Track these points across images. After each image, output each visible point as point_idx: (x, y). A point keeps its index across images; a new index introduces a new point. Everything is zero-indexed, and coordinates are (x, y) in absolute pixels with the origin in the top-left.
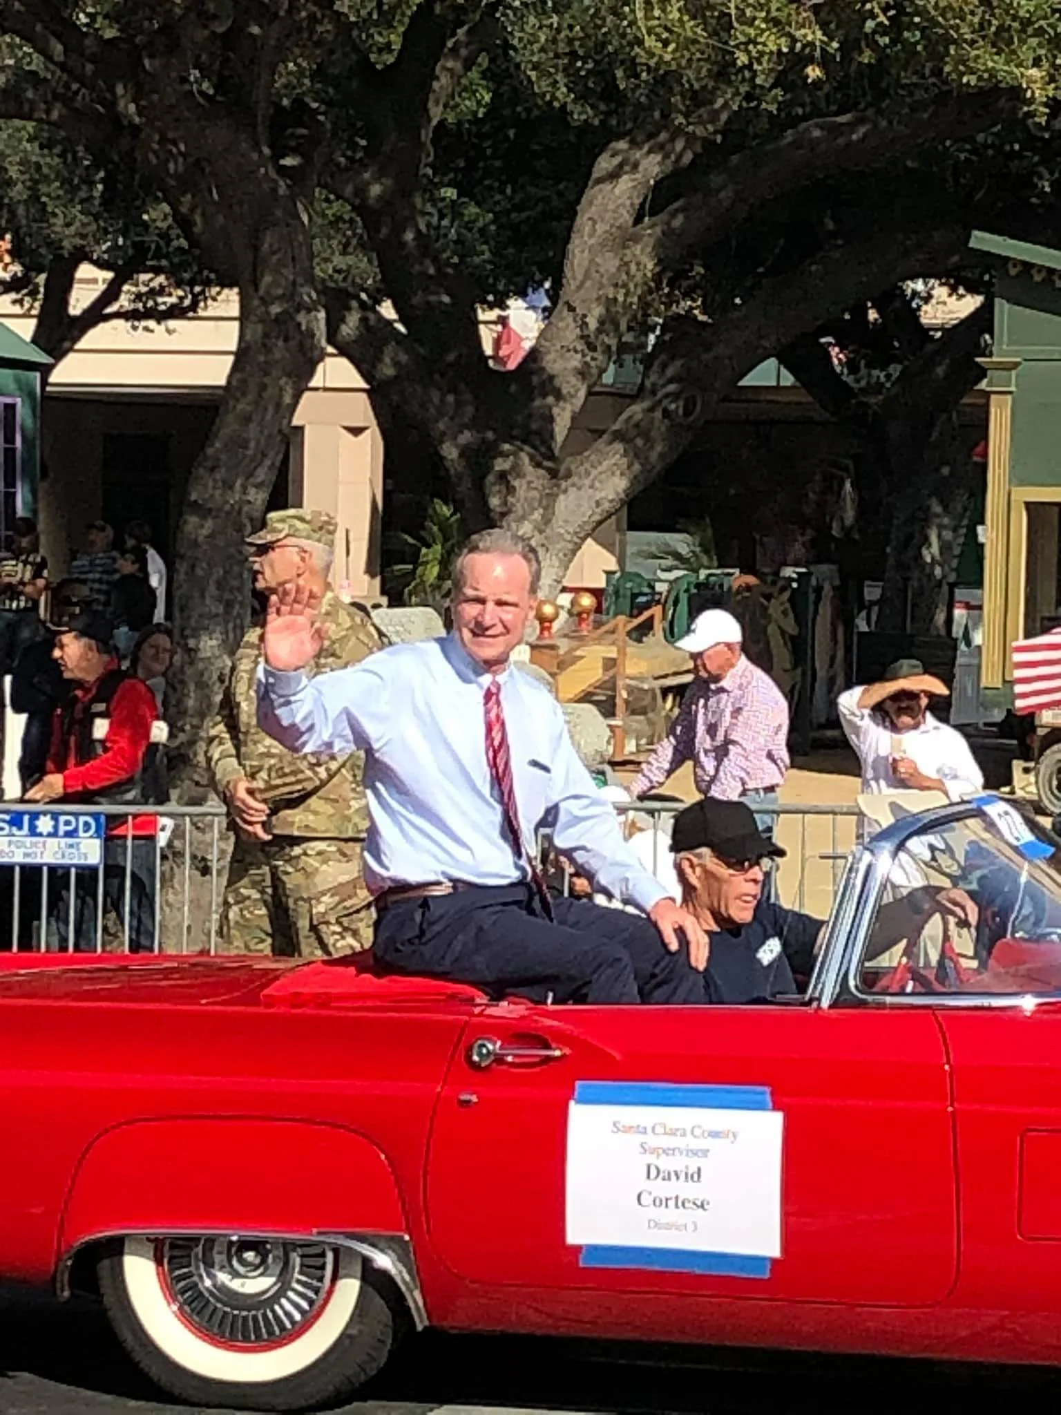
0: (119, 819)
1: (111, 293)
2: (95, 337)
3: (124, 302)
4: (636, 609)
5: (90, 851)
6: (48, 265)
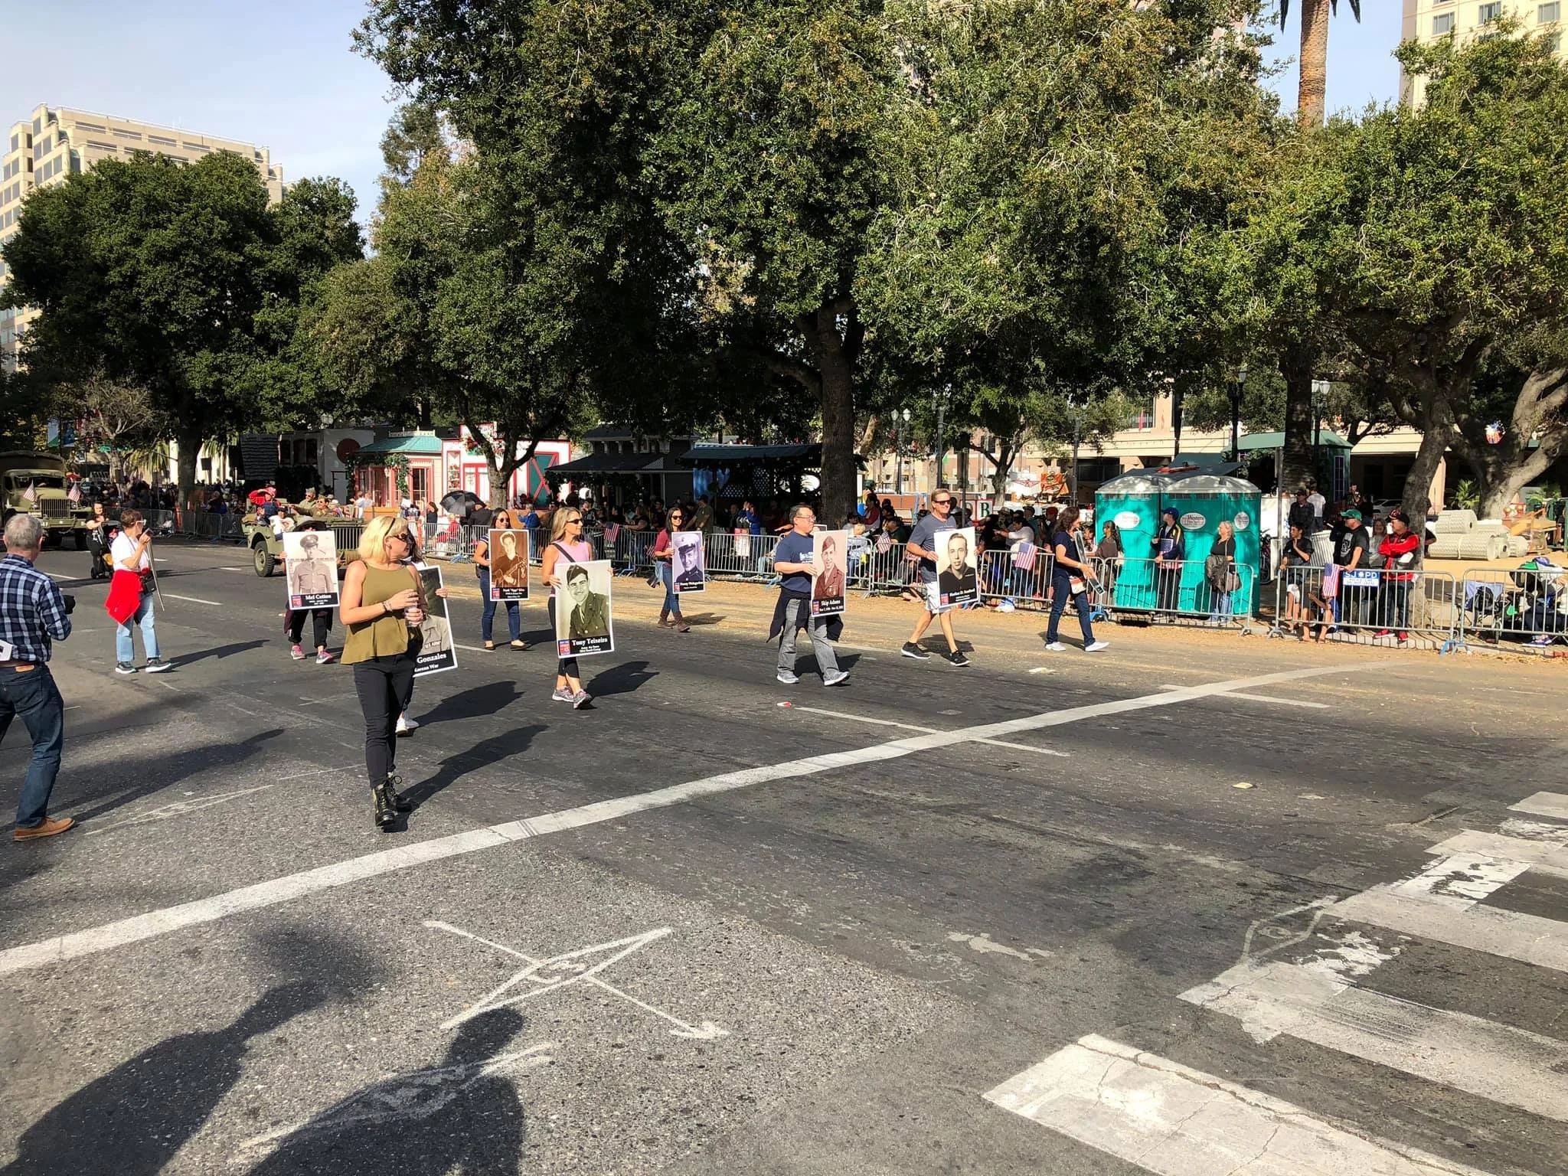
0: (1384, 574)
1: (1369, 428)
2: (1363, 440)
3: (1373, 430)
4: (1536, 509)
5: (1375, 582)
6: (1351, 422)
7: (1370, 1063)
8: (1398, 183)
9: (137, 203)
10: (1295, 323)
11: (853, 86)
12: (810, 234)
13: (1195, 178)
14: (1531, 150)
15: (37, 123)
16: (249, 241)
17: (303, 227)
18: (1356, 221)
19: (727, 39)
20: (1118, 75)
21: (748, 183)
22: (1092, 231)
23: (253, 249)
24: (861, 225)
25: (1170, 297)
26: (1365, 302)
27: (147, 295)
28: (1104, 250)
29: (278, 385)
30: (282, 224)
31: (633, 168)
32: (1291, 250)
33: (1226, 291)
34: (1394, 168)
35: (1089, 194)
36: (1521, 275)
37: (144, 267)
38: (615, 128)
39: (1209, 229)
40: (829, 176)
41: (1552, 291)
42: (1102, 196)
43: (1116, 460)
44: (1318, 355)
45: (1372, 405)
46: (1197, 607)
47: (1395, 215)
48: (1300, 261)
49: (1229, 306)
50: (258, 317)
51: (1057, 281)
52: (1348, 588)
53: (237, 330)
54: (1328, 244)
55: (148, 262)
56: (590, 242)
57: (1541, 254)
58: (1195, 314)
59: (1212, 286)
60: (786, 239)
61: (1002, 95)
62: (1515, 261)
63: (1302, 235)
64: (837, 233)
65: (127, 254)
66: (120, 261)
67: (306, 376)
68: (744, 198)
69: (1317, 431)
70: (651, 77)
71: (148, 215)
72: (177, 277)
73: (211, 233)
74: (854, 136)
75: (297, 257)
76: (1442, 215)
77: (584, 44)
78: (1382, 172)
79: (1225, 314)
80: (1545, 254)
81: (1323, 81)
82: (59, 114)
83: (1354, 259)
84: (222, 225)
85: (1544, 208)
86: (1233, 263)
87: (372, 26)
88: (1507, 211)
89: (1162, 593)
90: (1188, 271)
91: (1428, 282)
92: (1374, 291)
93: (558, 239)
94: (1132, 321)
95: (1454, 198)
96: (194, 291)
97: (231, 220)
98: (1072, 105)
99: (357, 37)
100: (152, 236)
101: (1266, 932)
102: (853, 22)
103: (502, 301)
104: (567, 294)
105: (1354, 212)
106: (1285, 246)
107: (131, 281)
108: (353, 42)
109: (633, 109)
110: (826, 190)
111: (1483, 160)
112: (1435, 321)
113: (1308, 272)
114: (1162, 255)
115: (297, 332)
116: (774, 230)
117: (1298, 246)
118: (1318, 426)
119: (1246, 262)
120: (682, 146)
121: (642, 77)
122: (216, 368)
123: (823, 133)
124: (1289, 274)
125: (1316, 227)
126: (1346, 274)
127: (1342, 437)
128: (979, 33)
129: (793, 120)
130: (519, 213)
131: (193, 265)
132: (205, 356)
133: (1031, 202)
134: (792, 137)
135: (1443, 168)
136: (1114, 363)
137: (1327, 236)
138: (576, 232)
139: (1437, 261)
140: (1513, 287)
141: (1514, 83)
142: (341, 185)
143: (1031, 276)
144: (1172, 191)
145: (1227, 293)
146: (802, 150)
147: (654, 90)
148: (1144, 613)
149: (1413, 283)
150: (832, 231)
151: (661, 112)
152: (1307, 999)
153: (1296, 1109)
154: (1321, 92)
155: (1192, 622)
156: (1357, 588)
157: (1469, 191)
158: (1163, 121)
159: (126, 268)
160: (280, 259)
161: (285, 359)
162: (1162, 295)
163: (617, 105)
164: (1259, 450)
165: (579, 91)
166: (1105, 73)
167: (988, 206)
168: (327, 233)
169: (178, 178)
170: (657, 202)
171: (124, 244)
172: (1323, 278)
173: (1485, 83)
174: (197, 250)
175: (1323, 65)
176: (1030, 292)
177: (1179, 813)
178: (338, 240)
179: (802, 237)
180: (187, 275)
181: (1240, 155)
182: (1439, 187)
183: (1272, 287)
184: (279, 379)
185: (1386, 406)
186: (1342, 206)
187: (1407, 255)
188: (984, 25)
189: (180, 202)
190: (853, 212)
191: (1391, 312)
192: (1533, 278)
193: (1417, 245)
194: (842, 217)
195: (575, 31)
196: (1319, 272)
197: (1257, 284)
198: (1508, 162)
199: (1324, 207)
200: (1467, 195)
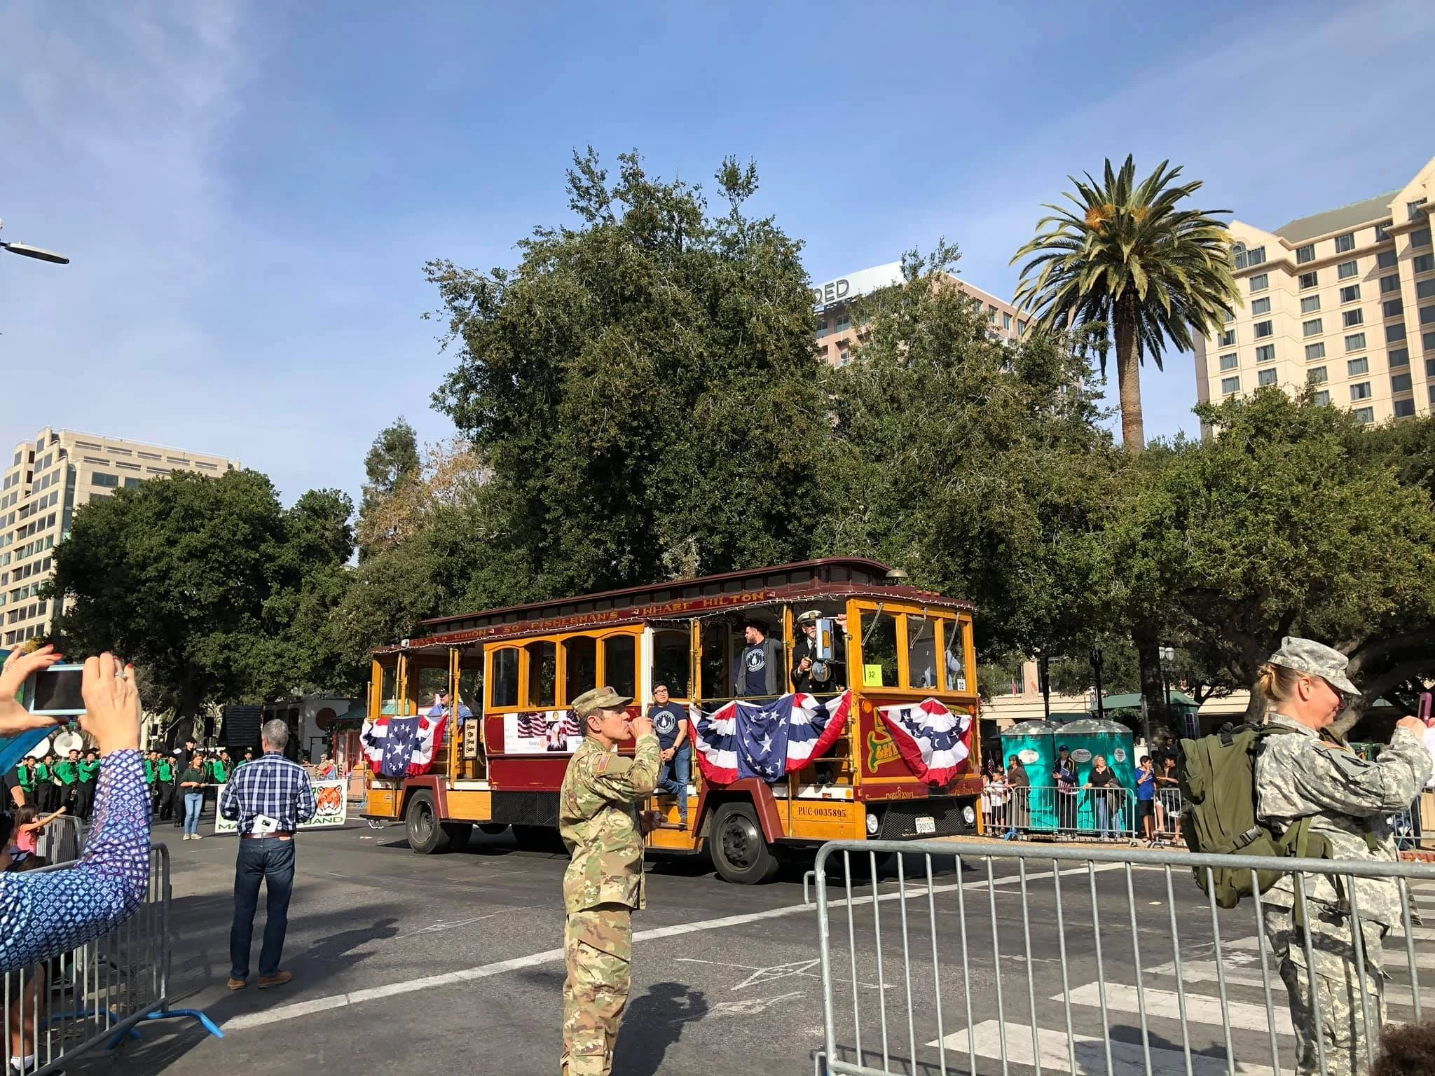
2: (1208, 701)
3: (1213, 693)
6: (1195, 685)
8: (1208, 501)
9: (177, 512)
10: (1147, 599)
11: (803, 432)
12: (773, 536)
13: (1061, 495)
14: (1297, 480)
15: (41, 443)
16: (264, 541)
17: (308, 529)
18: (1182, 528)
19: (711, 400)
20: (1000, 424)
21: (724, 499)
22: (990, 535)
23: (268, 547)
24: (810, 529)
25: (1050, 581)
26: (1196, 584)
27: (176, 587)
28: (1002, 548)
29: (278, 661)
30: (292, 527)
31: (639, 489)
32: (1138, 547)
33: (1094, 577)
34: (1204, 491)
35: (987, 508)
36: (1302, 565)
37: (176, 563)
38: (629, 462)
39: (1075, 531)
40: (785, 494)
41: (1325, 576)
42: (997, 511)
43: (995, 722)
44: (1162, 627)
45: (1211, 671)
47: (1209, 524)
48: (1145, 555)
49: (1097, 588)
50: (266, 604)
51: (966, 570)
53: (247, 614)
54: (1164, 543)
55: (179, 559)
56: (605, 543)
57: (1312, 551)
59: (1084, 573)
60: (754, 539)
61: (912, 438)
62: (1296, 555)
63: (1145, 536)
64: (793, 536)
65: (163, 553)
66: (157, 559)
67: (304, 652)
68: (722, 510)
69: (1168, 691)
70: (655, 426)
71: (184, 521)
72: (204, 572)
73: (234, 535)
74: (805, 467)
75: (301, 553)
76: (1241, 523)
77: (609, 405)
78: (1196, 494)
79: (1095, 593)
80: (1316, 552)
81: (1140, 414)
82: (61, 435)
83: (1185, 553)
84: (245, 529)
85: (1310, 520)
86: (1098, 555)
87: (447, 391)
88: (1285, 520)
89: (1062, 815)
90: (1064, 562)
91: (1238, 570)
92: (1201, 576)
93: (579, 542)
94: (1023, 599)
95: (1248, 513)
96: (216, 583)
97: (252, 525)
98: (968, 445)
99: (436, 398)
100: (187, 539)
102: (799, 387)
103: (526, 588)
104: (586, 581)
105: (1180, 520)
106: (1133, 545)
107: (164, 576)
108: (432, 402)
109: (642, 448)
110: (785, 504)
111: (1264, 487)
112: (1246, 598)
113: (1152, 564)
114: (1041, 550)
115: (299, 615)
116: (745, 533)
117: (1142, 544)
118: (1168, 688)
119: (1107, 556)
120: (676, 473)
121: (648, 426)
122: (226, 647)
123: (782, 465)
124: (1138, 564)
125: (1154, 531)
126: (1180, 564)
127: (1189, 698)
128: (885, 390)
129: (759, 455)
130: (548, 522)
131: (217, 561)
132: (219, 637)
133: (941, 514)
134: (759, 468)
135: (1238, 492)
137: (1163, 538)
138: (594, 536)
139: (1242, 556)
140: (1298, 573)
141: (1279, 432)
142: (341, 495)
143: (947, 566)
144: (1043, 505)
145: (1096, 579)
146: (767, 476)
147: (657, 435)
148: (1051, 833)
149: (1228, 570)
150: (789, 533)
151: (661, 450)
154: (1140, 423)
155: (1089, 839)
157: (1258, 508)
158: (1031, 454)
159: (162, 565)
160: (288, 555)
161: (287, 639)
162: (1044, 579)
163: (631, 445)
164: (1120, 709)
165: (606, 437)
166: (989, 424)
167: (907, 516)
168: (327, 533)
169: (212, 492)
170: (657, 513)
171: (162, 545)
172: (1163, 566)
173: (1259, 431)
174: (222, 549)
175: (1139, 403)
176: (945, 578)
178: (336, 540)
179: (767, 538)
180: (212, 569)
181: (1091, 478)
182: (1236, 505)
183: (1127, 573)
184: (280, 656)
185: (1223, 671)
186: (1170, 517)
187: (1220, 551)
188: (889, 385)
189: (212, 510)
190: (805, 520)
191: (1214, 591)
192: (1311, 567)
193: (1227, 544)
194: (796, 523)
195: (603, 396)
196: (1160, 562)
197: (1116, 572)
198: (1282, 488)
199: (1158, 517)
200: (1256, 511)
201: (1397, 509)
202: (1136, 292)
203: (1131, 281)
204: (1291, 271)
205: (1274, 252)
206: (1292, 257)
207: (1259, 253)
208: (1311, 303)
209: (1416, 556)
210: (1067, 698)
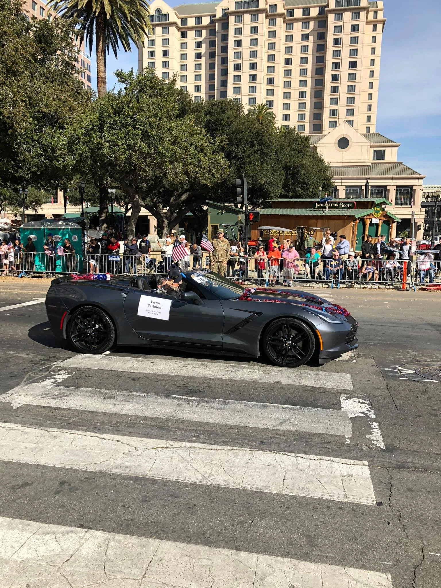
6: (126, 204)
7: (49, 407)
8: (114, 121)
13: (47, 108)
18: (101, 132)
22: (5, 123)
25: (40, 153)
26: (105, 161)
28: (10, 131)
32: (81, 140)
34: (113, 115)
39: (52, 128)
43: (44, 215)
46: (63, 270)
47: (113, 132)
48: (84, 144)
49: (59, 158)
52: (110, 261)
54: (93, 139)
57: (156, 151)
58: (49, 160)
59: (53, 150)
62: (149, 152)
63: (84, 135)
69: (112, 207)
76: (127, 133)
79: (58, 161)
81: (106, 78)
83: (101, 145)
86: (61, 141)
88: (147, 134)
90: (45, 143)
91: (123, 156)
92: (107, 157)
95: (131, 128)
101: (33, 375)
105: (101, 128)
106: (78, 138)
111: (139, 117)
114: (36, 136)
117: (83, 138)
119: (65, 143)
124: (80, 148)
125: (89, 133)
126: (99, 150)
135: (128, 118)
136: (20, 176)
137: (93, 136)
139: (126, 149)
144: (39, 112)
145: (58, 154)
148: (42, 273)
149: (119, 156)
152: (37, 393)
153: (18, 425)
154: (105, 83)
156: (113, 261)
162: (37, 152)
172: (91, 151)
175: (106, 73)
177: (19, 341)
182: (127, 124)
183: (74, 152)
186: (97, 126)
187: (117, 146)
192: (155, 159)
193: (120, 143)
196: (90, 149)
197: (69, 151)
198: (146, 118)
199: (91, 125)
200: (135, 128)
201: (192, 135)
202: (105, 14)
203: (103, 8)
204: (178, 29)
205: (173, 18)
206: (179, 22)
207: (167, 16)
208: (184, 45)
209: (198, 158)
210: (73, 207)
